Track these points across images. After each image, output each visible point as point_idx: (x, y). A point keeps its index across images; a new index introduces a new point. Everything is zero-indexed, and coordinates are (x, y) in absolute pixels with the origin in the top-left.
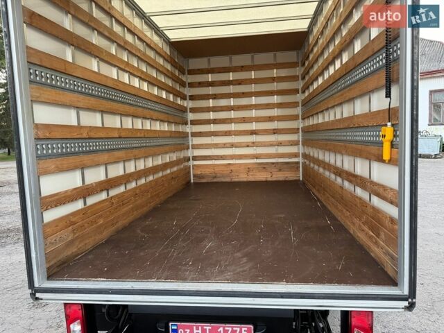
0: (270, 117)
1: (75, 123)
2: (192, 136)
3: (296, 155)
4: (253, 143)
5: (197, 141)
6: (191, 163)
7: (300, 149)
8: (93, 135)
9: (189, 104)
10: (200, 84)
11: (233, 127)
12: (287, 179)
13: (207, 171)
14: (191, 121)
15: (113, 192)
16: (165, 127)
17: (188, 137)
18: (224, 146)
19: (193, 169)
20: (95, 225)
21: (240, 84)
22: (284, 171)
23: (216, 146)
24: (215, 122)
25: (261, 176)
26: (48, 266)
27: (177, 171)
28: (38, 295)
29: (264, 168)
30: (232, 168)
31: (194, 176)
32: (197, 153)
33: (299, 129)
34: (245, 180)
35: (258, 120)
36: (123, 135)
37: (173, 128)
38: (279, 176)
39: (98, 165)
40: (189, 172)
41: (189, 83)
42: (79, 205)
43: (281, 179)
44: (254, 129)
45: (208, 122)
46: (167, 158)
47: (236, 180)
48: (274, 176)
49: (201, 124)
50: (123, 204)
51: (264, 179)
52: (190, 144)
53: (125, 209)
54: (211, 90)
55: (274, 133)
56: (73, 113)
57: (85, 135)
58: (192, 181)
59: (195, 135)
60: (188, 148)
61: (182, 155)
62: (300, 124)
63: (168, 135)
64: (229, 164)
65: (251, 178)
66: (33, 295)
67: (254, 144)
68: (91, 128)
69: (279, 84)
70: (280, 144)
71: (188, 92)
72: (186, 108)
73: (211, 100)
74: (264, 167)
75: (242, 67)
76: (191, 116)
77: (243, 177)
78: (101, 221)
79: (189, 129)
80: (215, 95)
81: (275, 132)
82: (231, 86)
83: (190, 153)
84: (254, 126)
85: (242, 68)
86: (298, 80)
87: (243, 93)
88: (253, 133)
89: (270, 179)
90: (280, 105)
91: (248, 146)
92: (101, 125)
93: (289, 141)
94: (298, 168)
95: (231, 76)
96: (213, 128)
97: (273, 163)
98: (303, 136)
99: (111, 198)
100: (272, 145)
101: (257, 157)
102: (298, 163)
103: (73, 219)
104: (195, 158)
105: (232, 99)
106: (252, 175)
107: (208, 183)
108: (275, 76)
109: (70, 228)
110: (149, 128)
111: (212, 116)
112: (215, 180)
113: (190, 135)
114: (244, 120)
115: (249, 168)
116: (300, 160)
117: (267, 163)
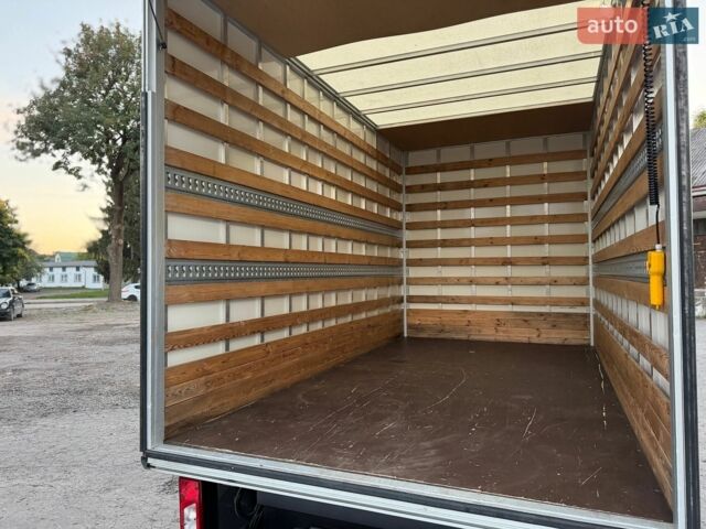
0: (536, 238)
1: (222, 240)
2: (407, 265)
3: (583, 302)
4: (507, 278)
5: (415, 272)
6: (405, 306)
7: (590, 292)
8: (246, 256)
9: (404, 217)
10: (424, 188)
11: (473, 252)
12: (566, 343)
13: (430, 321)
14: (407, 242)
15: (271, 337)
16: (362, 250)
17: (402, 265)
18: (458, 282)
19: (408, 315)
20: (238, 380)
21: (486, 186)
22: (560, 328)
23: (445, 281)
24: (444, 243)
25: (521, 335)
26: (168, 424)
27: (379, 316)
28: (150, 461)
29: (526, 321)
30: (469, 317)
31: (409, 327)
32: (415, 291)
33: (587, 258)
34: (492, 338)
35: (515, 241)
36: (292, 258)
37: (375, 252)
38: (554, 337)
39: (251, 298)
40: (401, 321)
41: (407, 187)
42: (218, 349)
43: (555, 342)
44: (509, 256)
45: (433, 244)
46: (362, 296)
47: (476, 338)
48: (543, 336)
49: (422, 247)
50: (284, 356)
51: (525, 340)
52: (405, 277)
53: (287, 363)
54: (440, 197)
55: (544, 264)
56: (222, 227)
57: (235, 257)
58: (406, 335)
59: (412, 263)
60: (400, 283)
61: (389, 292)
62: (590, 250)
63: (366, 261)
64: (466, 311)
65: (501, 337)
66: (144, 459)
67: (508, 281)
68: (244, 248)
69: (552, 185)
70: (554, 282)
71: (405, 199)
72: (400, 224)
73: (439, 212)
74: (525, 319)
75: (491, 160)
76: (408, 236)
77: (489, 334)
78: (248, 376)
79: (403, 254)
80: (446, 203)
81: (545, 261)
82: (472, 190)
83: (403, 291)
84: (509, 252)
85: (490, 163)
86: (586, 179)
87: (491, 200)
88: (506, 262)
89: (535, 340)
90: (554, 219)
91: (497, 284)
92: (259, 245)
93: (571, 278)
94: (586, 325)
95: (472, 175)
96: (440, 253)
97: (541, 314)
98: (594, 270)
99: (267, 344)
100: (539, 284)
101: (513, 302)
102: (586, 316)
103: (208, 367)
104: (411, 299)
105: (472, 209)
106: (504, 332)
107: (429, 339)
108: (545, 172)
109: (203, 379)
110: (334, 251)
111: (439, 234)
112: (442, 336)
113: (405, 263)
114: (491, 242)
115: (498, 320)
116: (591, 310)
117: (530, 314)
